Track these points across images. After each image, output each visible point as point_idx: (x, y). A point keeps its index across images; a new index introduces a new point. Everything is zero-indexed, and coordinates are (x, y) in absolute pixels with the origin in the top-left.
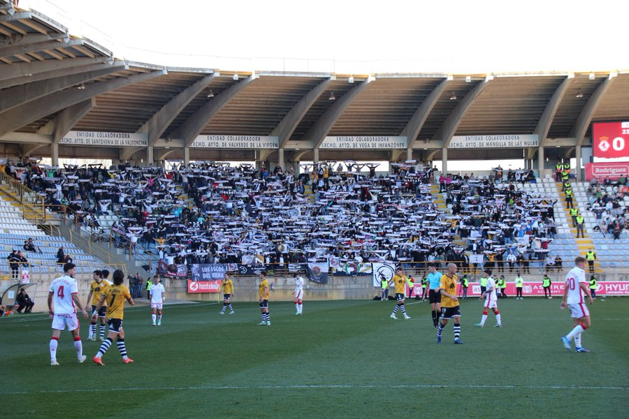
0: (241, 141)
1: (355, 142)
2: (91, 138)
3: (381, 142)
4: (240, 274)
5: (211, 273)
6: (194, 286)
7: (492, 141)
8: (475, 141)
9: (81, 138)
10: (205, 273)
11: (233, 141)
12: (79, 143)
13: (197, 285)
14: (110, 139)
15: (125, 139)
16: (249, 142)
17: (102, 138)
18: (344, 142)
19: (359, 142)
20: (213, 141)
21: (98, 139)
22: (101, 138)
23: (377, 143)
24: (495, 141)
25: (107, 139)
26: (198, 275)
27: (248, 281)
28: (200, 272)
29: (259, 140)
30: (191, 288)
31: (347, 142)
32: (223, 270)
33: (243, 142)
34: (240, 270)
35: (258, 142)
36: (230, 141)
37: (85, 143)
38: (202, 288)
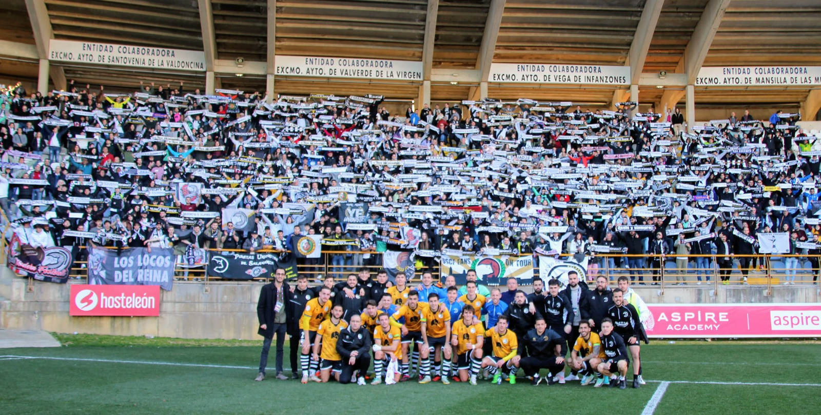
0: (360, 68)
1: (547, 72)
2: (107, 54)
3: (588, 74)
4: (211, 273)
5: (136, 268)
6: (87, 300)
7: (765, 76)
8: (738, 76)
9: (89, 52)
10: (121, 269)
11: (347, 67)
12: (85, 60)
13: (94, 298)
14: (140, 57)
15: (166, 59)
16: (374, 69)
17: (127, 55)
18: (529, 73)
19: (553, 74)
20: (314, 66)
21: (119, 55)
22: (124, 55)
23: (583, 75)
24: (769, 76)
25: (135, 56)
26: (103, 274)
27: (233, 291)
28: (108, 266)
29: (391, 66)
30: (80, 305)
31: (533, 74)
32: (168, 263)
33: (364, 68)
34: (213, 264)
35: (390, 69)
36: (343, 67)
37: (96, 61)
38: (108, 305)
